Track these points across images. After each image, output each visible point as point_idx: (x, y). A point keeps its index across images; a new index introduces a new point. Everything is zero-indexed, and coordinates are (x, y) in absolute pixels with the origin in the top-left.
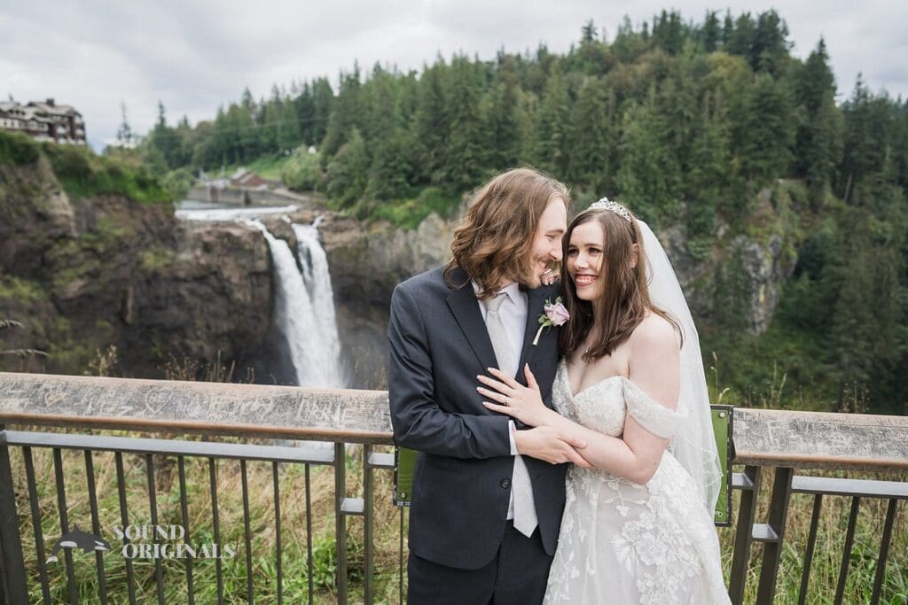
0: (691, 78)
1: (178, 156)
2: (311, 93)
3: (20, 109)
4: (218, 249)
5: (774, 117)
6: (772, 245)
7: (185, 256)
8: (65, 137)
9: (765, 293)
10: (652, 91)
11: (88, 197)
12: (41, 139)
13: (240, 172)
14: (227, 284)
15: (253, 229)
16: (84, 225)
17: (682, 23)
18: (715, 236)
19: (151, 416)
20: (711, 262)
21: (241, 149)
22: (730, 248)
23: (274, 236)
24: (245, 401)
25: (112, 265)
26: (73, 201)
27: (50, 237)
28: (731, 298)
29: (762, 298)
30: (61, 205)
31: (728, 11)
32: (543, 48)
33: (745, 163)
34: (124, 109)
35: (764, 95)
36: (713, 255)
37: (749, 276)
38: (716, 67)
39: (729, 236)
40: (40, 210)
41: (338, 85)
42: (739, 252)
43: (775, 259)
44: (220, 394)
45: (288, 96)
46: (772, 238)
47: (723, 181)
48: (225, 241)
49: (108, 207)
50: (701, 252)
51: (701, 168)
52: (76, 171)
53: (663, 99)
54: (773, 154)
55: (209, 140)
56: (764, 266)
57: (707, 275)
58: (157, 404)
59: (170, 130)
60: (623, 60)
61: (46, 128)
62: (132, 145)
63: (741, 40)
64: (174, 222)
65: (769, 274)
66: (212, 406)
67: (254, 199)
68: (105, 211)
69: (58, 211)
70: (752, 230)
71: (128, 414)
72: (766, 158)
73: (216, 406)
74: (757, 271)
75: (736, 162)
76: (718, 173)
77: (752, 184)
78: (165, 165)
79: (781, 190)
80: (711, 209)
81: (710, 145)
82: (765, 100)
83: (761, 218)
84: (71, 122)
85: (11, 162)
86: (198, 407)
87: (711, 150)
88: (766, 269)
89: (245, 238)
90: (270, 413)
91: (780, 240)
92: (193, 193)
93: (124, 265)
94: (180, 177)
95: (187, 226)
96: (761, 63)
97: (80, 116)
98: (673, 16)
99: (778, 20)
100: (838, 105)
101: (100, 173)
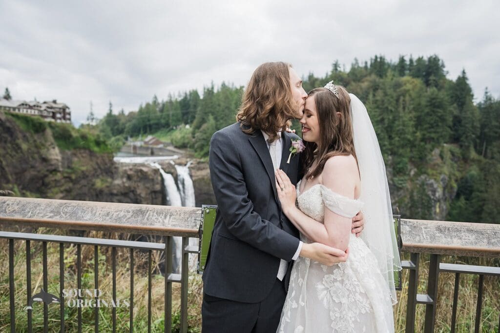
0: (392, 90)
1: (118, 129)
2: (188, 97)
3: (39, 105)
4: (135, 178)
5: (439, 110)
6: (442, 180)
7: (118, 182)
8: (60, 119)
9: (439, 207)
10: (371, 96)
11: (69, 149)
12: (48, 120)
13: (149, 138)
14: (138, 197)
15: (154, 168)
16: (66, 165)
17: (386, 61)
18: (409, 175)
19: (62, 219)
20: (407, 189)
21: (150, 126)
22: (418, 182)
23: (165, 172)
24: (116, 212)
25: (78, 186)
26: (62, 152)
27: (48, 171)
28: (420, 210)
29: (438, 210)
30: (55, 154)
31: (411, 56)
32: (311, 75)
33: (424, 135)
34: (91, 105)
35: (434, 99)
36: (408, 185)
37: (430, 198)
38: (405, 84)
39: (417, 175)
40: (44, 156)
41: (203, 93)
42: (423, 184)
43: (444, 188)
44: (102, 208)
45: (176, 99)
46: (442, 177)
47: (412, 144)
48: (139, 174)
49: (79, 155)
50: (401, 184)
51: (399, 137)
52: (64, 137)
53: (377, 101)
54: (440, 130)
55: (134, 121)
56: (438, 192)
57: (405, 196)
58: (67, 212)
59: (115, 116)
60: (354, 81)
61: (51, 114)
62: (94, 123)
63: (419, 70)
64: (113, 163)
65: (441, 197)
66: (97, 214)
67: (156, 152)
68: (78, 158)
69: (53, 157)
70: (430, 171)
71: (50, 217)
72: (435, 132)
73: (100, 214)
74: (434, 195)
75: (418, 134)
76: (409, 140)
77: (428, 146)
78: (110, 134)
79: (445, 150)
80: (406, 160)
81: (404, 125)
82: (434, 101)
83: (435, 165)
84: (64, 112)
85: (32, 131)
86: (90, 214)
87: (404, 128)
88: (439, 193)
89: (149, 173)
91: (447, 178)
92: (124, 149)
93: (85, 186)
94: (118, 140)
95: (120, 166)
96: (430, 82)
97: (69, 108)
98: (381, 58)
99: (439, 60)
100: (475, 104)
101: (77, 137)
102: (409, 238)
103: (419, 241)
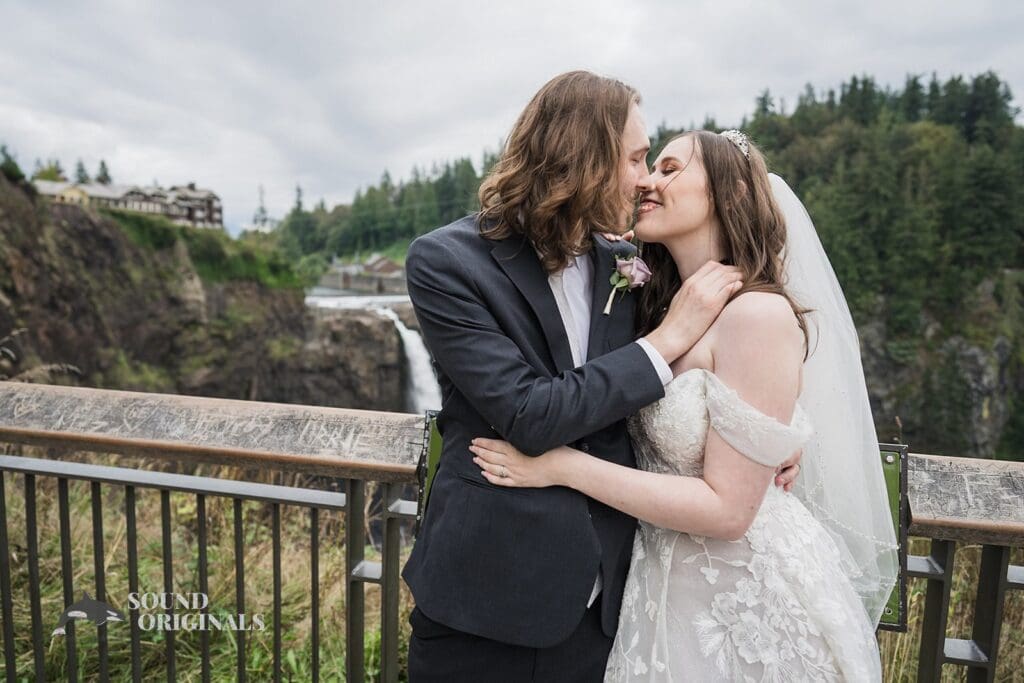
0: (887, 152)
1: (313, 241)
2: (453, 174)
3: (162, 193)
4: (347, 339)
5: (995, 195)
6: (998, 348)
7: (313, 346)
8: (202, 220)
9: (990, 407)
10: (840, 167)
11: (219, 280)
12: (180, 223)
13: (374, 258)
14: (354, 377)
15: (384, 318)
16: (214, 311)
17: (877, 90)
18: (922, 336)
19: (125, 434)
20: (918, 368)
21: (377, 234)
22: (942, 351)
23: (405, 325)
24: (239, 420)
25: (239, 353)
26: (206, 286)
27: (181, 322)
28: (944, 412)
29: (986, 413)
30: (194, 290)
31: (934, 75)
32: (710, 122)
33: (958, 250)
34: (262, 192)
35: (983, 170)
36: (920, 359)
37: (969, 387)
38: (919, 139)
39: (940, 337)
40: (173, 294)
41: (482, 165)
42: (953, 357)
43: (1002, 367)
44: (211, 411)
45: (428, 178)
46: (998, 341)
47: (931, 271)
48: (355, 330)
49: (238, 293)
50: (904, 356)
51: (903, 255)
52: (211, 256)
53: (854, 176)
54: (997, 239)
55: (345, 224)
56: (988, 374)
57: (913, 383)
58: (136, 420)
59: (307, 214)
60: (805, 133)
61: (185, 212)
62: (267, 229)
63: (951, 107)
64: (303, 309)
65: (994, 385)
66: (199, 424)
67: (388, 287)
68: (237, 297)
69: (190, 296)
70: (970, 329)
71: (101, 430)
72: (985, 244)
73: (204, 424)
74: (978, 380)
75: (947, 248)
76: (925, 262)
77: (969, 274)
78: (298, 249)
79: (1007, 283)
80: (916, 304)
81: (914, 228)
82: (985, 175)
83: (981, 315)
84: (211, 205)
85: (150, 245)
86: (183, 425)
87: (915, 235)
88: (990, 377)
89: (375, 328)
90: (266, 436)
91: (1008, 343)
92: (325, 280)
93: (250, 353)
94: (314, 262)
95: (317, 315)
96: (976, 133)
97: (218, 200)
98: (865, 82)
99: (997, 83)
101: (235, 258)
102: (929, 503)
103: (957, 512)
